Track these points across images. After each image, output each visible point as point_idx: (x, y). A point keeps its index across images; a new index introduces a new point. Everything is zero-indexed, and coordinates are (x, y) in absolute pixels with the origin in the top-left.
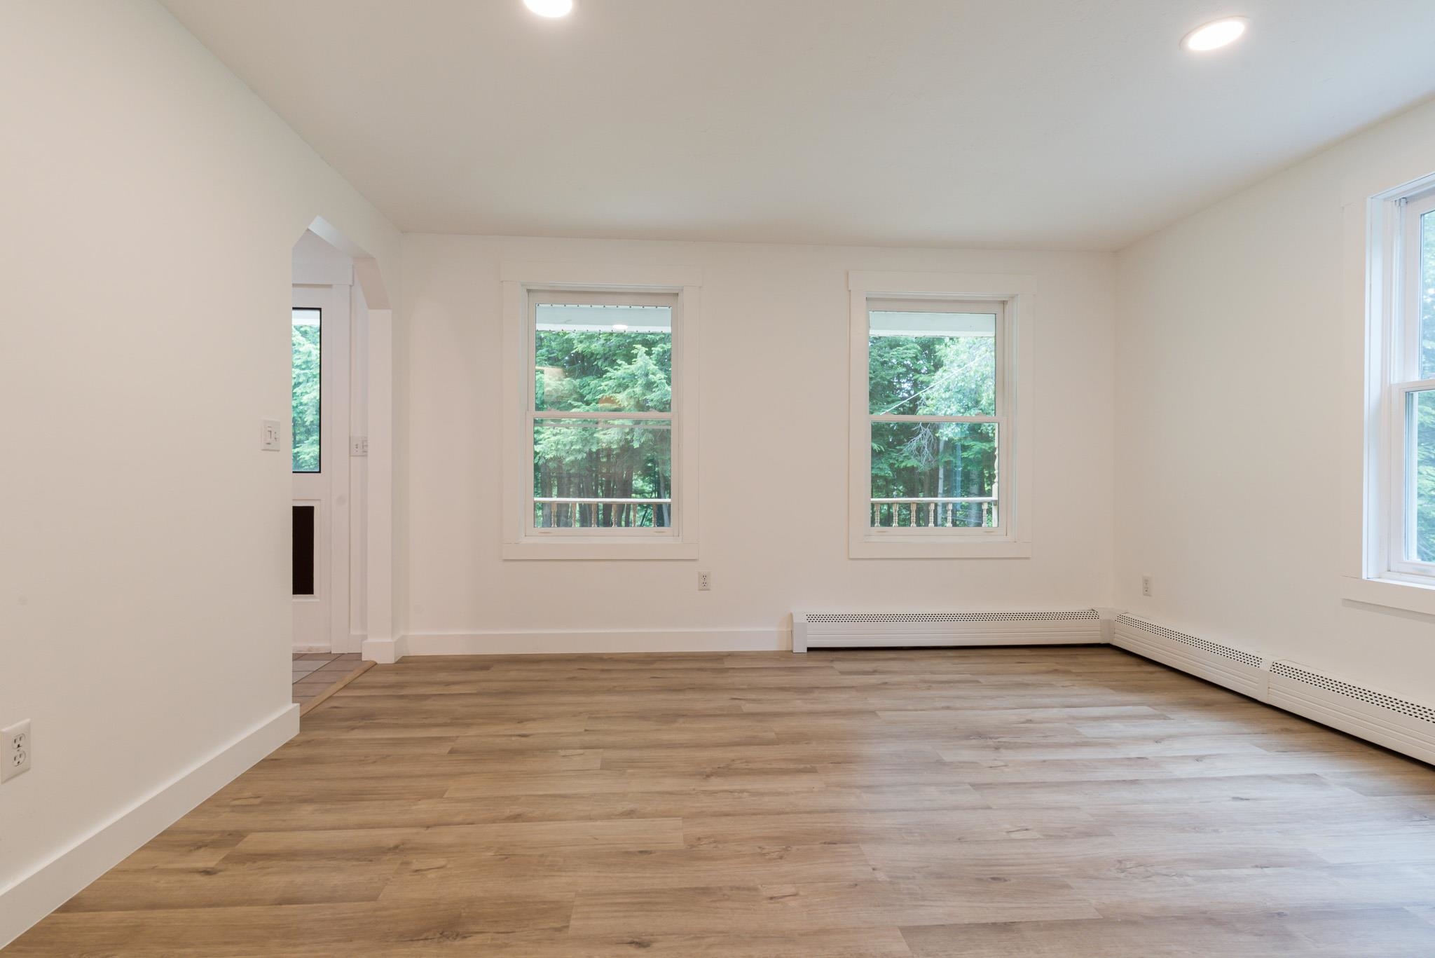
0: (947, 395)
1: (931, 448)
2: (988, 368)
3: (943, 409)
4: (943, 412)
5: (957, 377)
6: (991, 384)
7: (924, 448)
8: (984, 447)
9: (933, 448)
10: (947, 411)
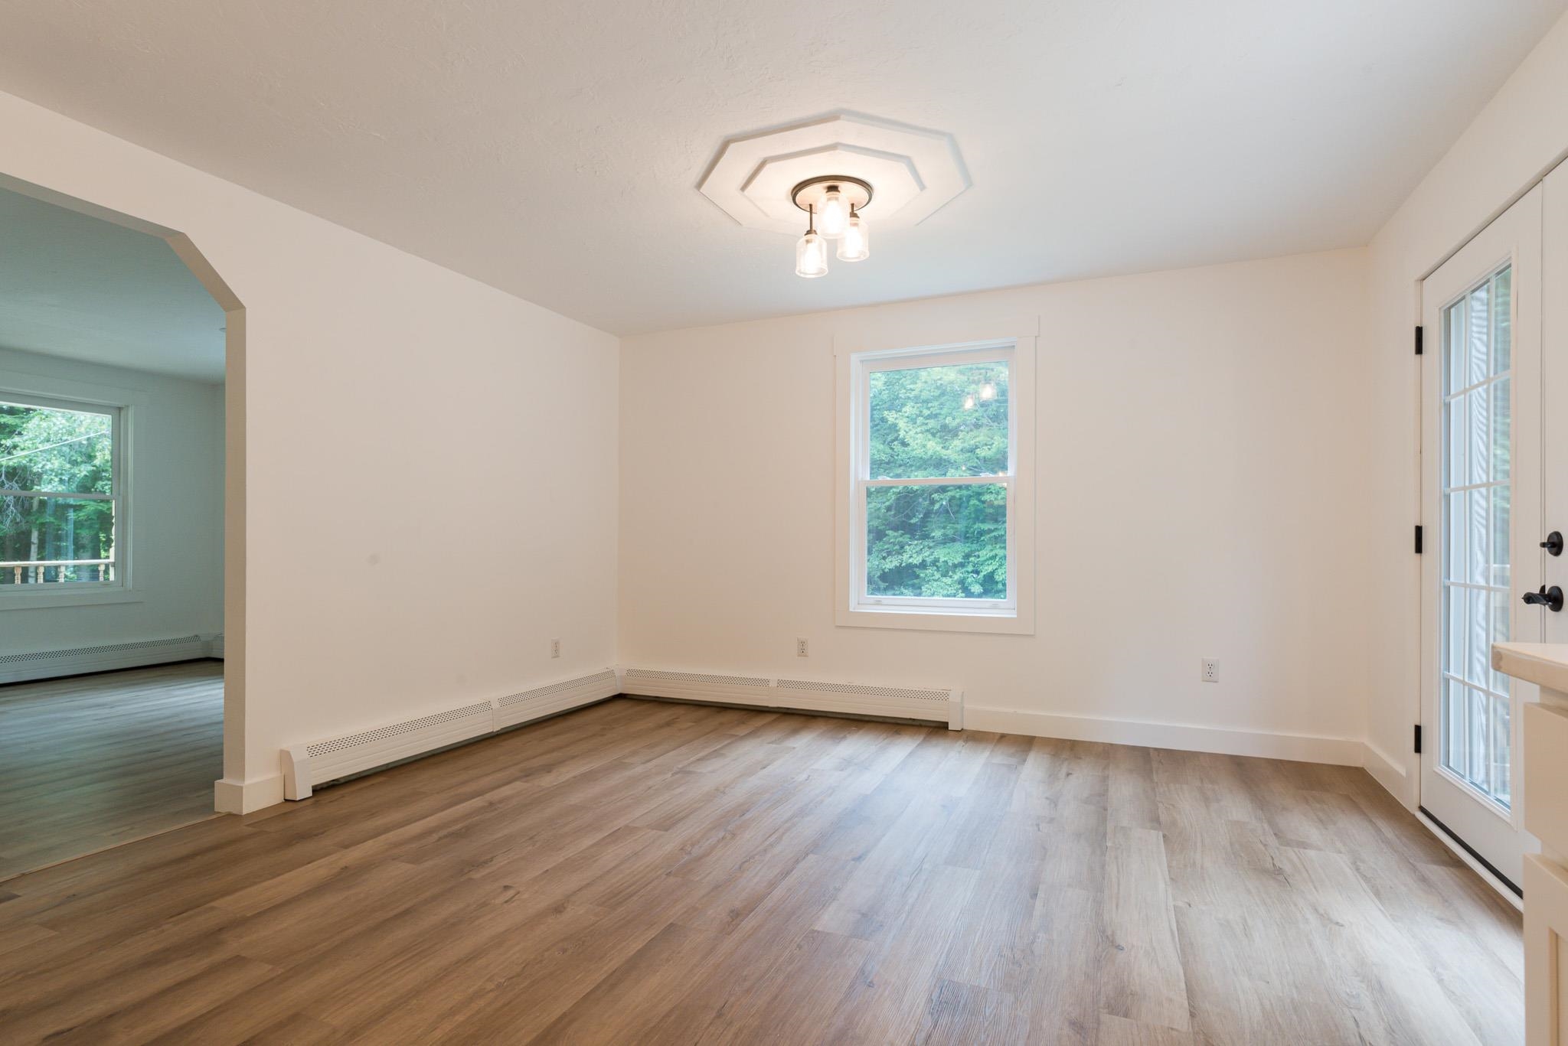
0: (47, 446)
1: (19, 507)
2: (104, 427)
3: (40, 463)
4: (40, 466)
5: (62, 429)
6: (107, 443)
7: (8, 506)
8: (100, 508)
9: (23, 507)
10: (44, 465)
